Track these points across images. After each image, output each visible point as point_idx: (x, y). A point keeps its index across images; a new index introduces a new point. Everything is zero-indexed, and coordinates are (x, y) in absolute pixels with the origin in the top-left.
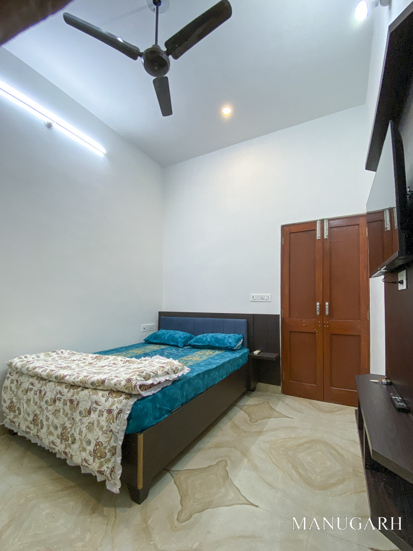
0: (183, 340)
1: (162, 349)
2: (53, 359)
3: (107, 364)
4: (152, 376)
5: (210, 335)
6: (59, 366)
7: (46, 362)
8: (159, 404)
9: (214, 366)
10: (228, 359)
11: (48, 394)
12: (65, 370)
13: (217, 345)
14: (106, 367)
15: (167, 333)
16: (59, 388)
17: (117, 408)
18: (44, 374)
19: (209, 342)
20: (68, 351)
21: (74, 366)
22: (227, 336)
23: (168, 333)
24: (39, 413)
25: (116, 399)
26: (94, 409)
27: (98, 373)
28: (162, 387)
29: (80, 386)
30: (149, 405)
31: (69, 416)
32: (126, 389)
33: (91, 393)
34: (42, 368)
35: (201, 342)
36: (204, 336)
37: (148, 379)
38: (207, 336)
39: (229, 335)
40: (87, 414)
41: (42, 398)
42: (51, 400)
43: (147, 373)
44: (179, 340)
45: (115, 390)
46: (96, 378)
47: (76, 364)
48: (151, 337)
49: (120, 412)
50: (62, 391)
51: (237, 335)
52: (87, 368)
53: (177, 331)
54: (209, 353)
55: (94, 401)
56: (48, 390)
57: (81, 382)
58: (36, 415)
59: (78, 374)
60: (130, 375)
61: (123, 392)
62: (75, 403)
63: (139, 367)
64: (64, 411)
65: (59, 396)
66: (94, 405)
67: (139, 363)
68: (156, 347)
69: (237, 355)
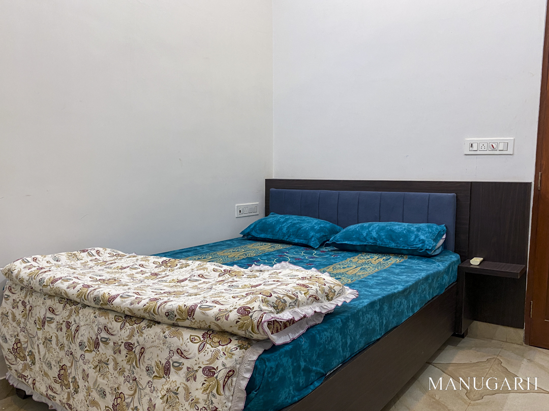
0: (318, 235)
1: (279, 251)
2: (85, 264)
3: (188, 276)
4: (288, 304)
5: (376, 225)
6: (98, 278)
7: (73, 271)
8: (305, 361)
9: (400, 288)
10: (423, 274)
11: (82, 330)
12: (110, 286)
13: (393, 245)
14: (186, 282)
15: (285, 221)
16: (102, 320)
17: (224, 365)
18: (72, 293)
19: (375, 239)
20: (109, 250)
21: (125, 279)
22: (414, 227)
23: (287, 220)
24: (69, 364)
25: (220, 348)
26: (176, 364)
27: (177, 294)
28: (307, 326)
29: (143, 319)
30: (286, 361)
31: (126, 374)
32: (240, 328)
33: (167, 332)
34: (67, 280)
35: (358, 239)
36: (362, 228)
37: (282, 310)
38: (369, 227)
39: (417, 225)
40: (162, 373)
41: (72, 338)
42: (89, 342)
43: (278, 298)
44: (312, 234)
45: (217, 329)
46: (175, 303)
47: (128, 276)
48: (254, 227)
49: (231, 373)
50: (109, 326)
51: (435, 226)
52: (150, 282)
53: (304, 218)
54: (376, 260)
55: (175, 349)
56: (82, 324)
57: (145, 310)
58: (63, 368)
59: (137, 293)
60: (246, 300)
61: (233, 335)
62: (137, 350)
63: (255, 284)
64: (116, 364)
65: (104, 335)
66: (176, 357)
67: (249, 277)
68: (266, 247)
69: (438, 266)
